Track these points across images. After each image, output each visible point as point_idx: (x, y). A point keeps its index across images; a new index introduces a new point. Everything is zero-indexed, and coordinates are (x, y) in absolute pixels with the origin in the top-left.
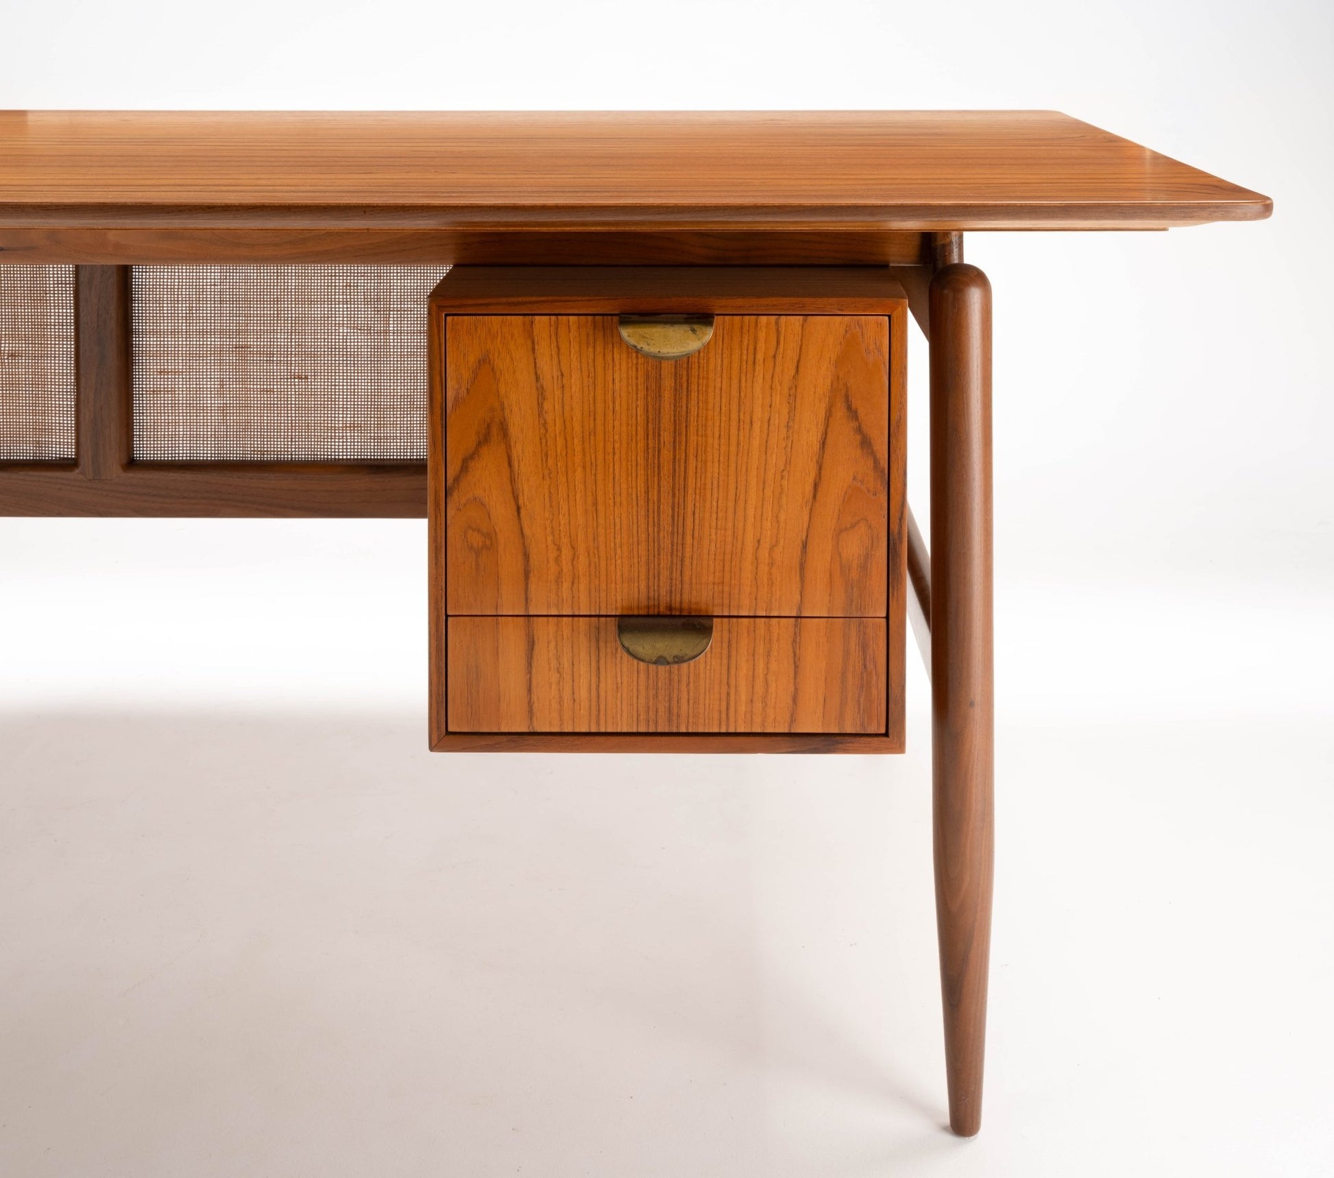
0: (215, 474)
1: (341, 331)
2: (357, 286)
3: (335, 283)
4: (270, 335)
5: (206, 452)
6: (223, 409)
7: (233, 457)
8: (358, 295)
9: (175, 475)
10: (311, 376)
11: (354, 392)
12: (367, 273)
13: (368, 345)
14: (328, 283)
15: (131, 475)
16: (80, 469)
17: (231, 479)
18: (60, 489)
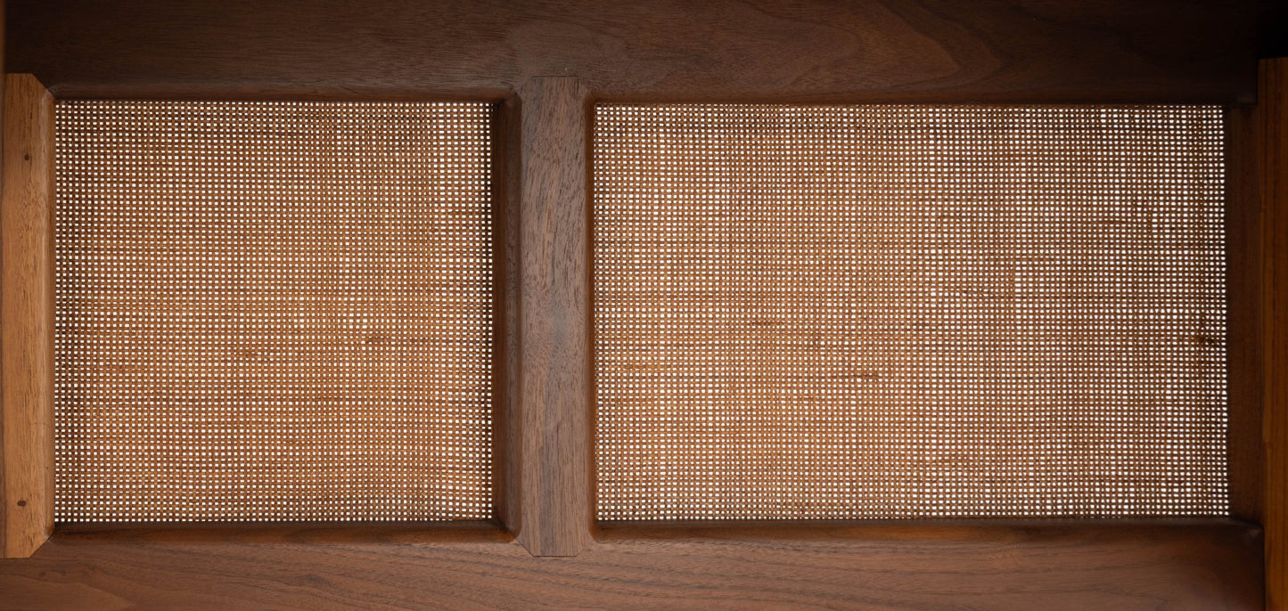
0: (756, 544)
1: (933, 294)
2: (961, 217)
3: (923, 211)
4: (814, 302)
5: (708, 504)
6: (735, 431)
7: (751, 516)
8: (961, 233)
9: (687, 545)
10: (884, 372)
11: (956, 400)
12: (977, 194)
13: (978, 319)
14: (911, 211)
15: (608, 546)
16: (520, 537)
17: (782, 552)
18: (484, 574)
